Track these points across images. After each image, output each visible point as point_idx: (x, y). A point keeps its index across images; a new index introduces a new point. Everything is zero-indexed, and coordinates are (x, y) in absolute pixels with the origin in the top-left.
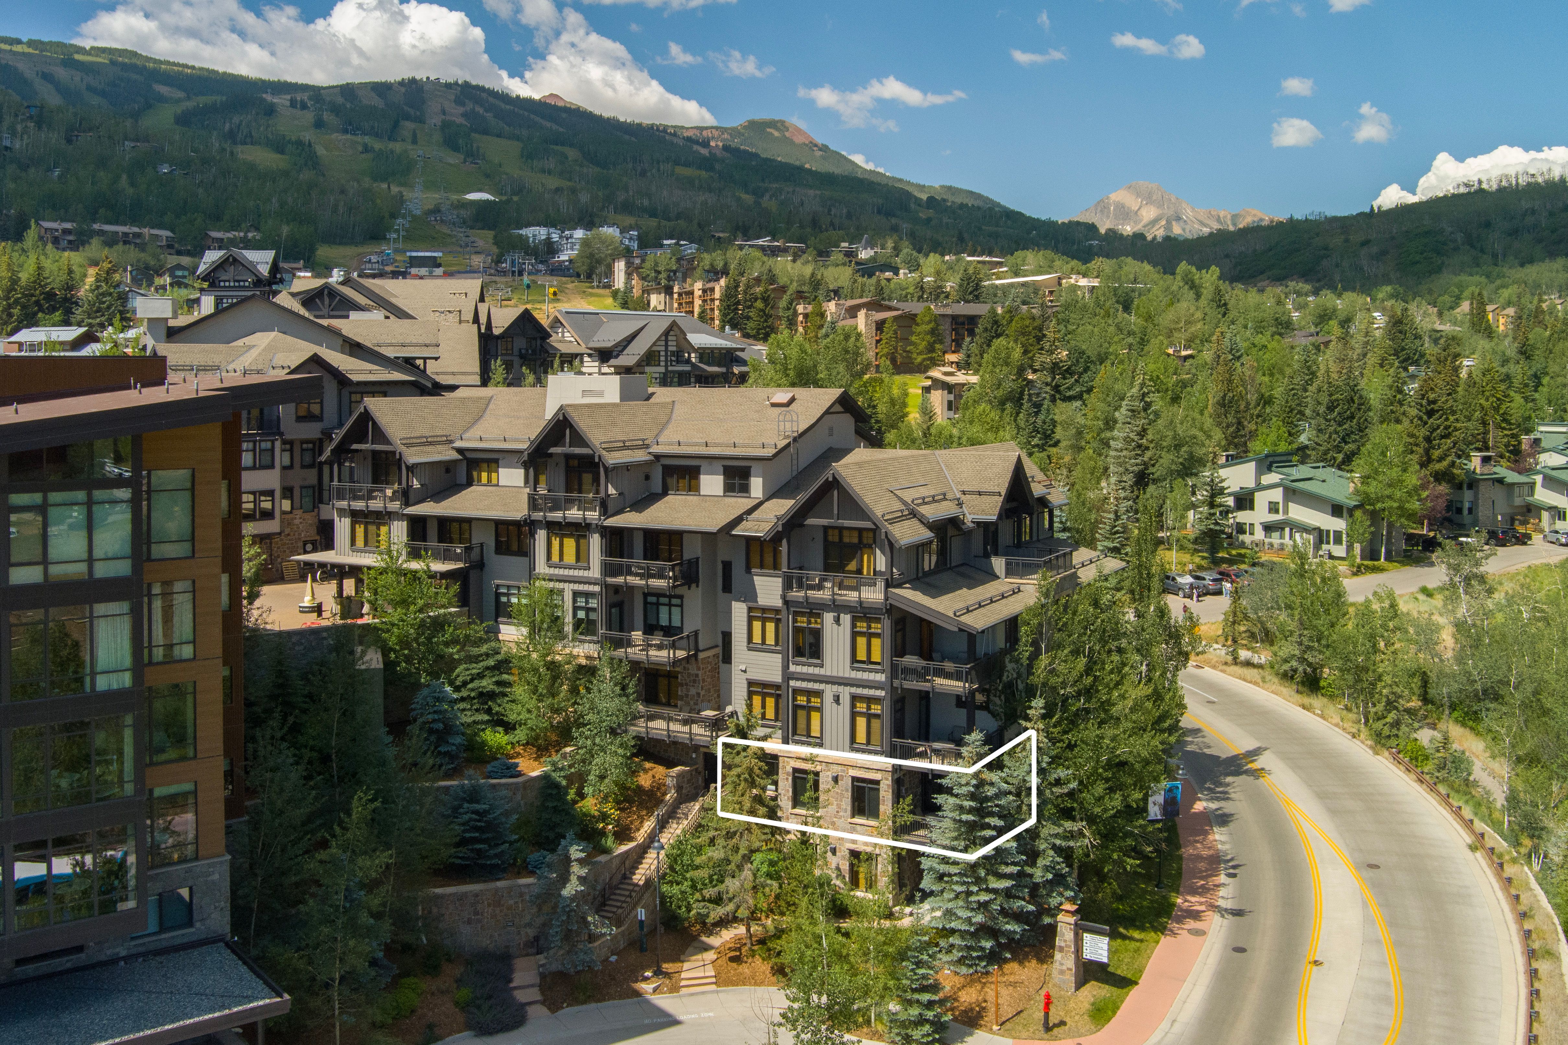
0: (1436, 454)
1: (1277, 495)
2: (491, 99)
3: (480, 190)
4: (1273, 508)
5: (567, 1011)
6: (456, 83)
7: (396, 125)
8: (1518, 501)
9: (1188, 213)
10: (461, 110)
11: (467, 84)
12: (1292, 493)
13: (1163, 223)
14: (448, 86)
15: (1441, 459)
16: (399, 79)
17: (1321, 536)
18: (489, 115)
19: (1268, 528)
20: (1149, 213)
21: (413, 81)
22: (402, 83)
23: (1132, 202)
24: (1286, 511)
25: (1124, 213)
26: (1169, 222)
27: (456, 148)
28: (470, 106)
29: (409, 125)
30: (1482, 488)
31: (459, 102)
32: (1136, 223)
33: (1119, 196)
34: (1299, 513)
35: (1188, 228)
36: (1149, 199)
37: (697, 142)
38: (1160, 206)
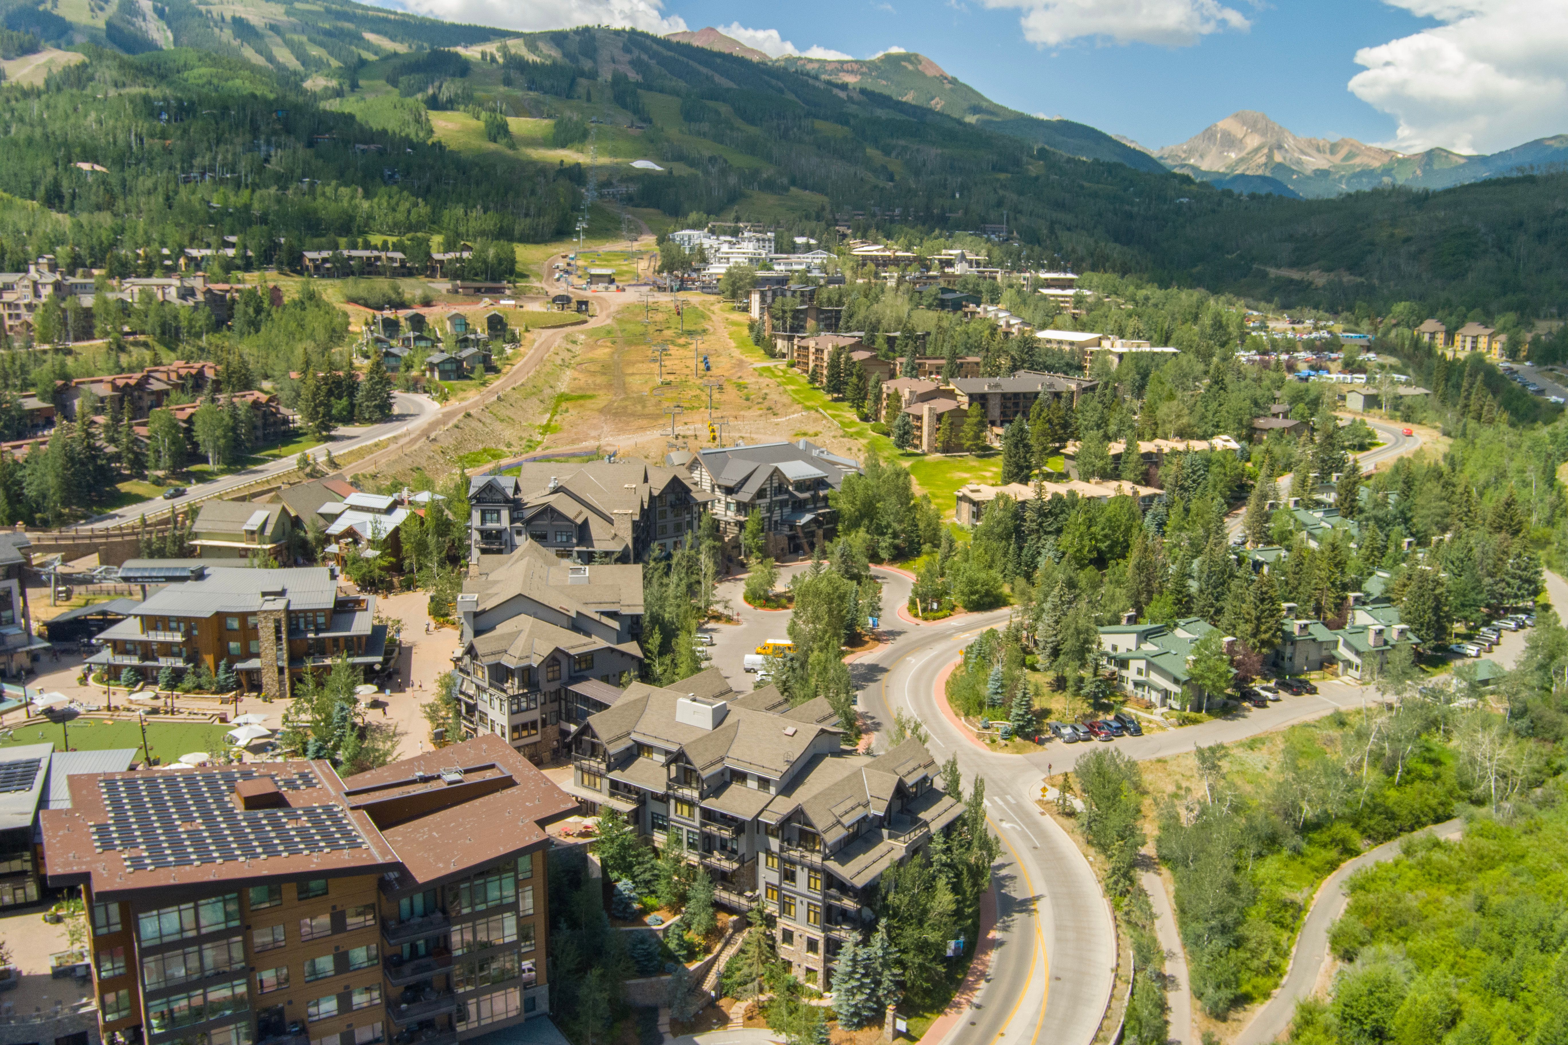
0: (1263, 628)
1: (1142, 664)
2: (655, 46)
3: (645, 156)
4: (1140, 672)
5: (680, 1037)
6: (624, 30)
7: (573, 83)
8: (1325, 653)
9: (1289, 143)
10: (628, 57)
11: (633, 31)
12: (1150, 665)
13: (1266, 151)
14: (617, 33)
15: (1266, 632)
16: (574, 27)
17: (1166, 694)
18: (653, 62)
19: (1137, 684)
20: (1253, 141)
21: (587, 29)
22: (577, 32)
23: (1237, 130)
24: (1147, 675)
25: (1229, 141)
26: (1271, 150)
27: (624, 106)
28: (636, 53)
29: (583, 82)
30: (1299, 645)
31: (626, 50)
32: (1240, 150)
33: (1227, 124)
34: (1155, 678)
35: (1288, 156)
36: (1253, 126)
37: (837, 86)
38: (1264, 134)
